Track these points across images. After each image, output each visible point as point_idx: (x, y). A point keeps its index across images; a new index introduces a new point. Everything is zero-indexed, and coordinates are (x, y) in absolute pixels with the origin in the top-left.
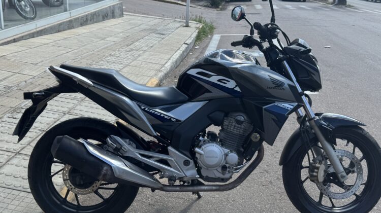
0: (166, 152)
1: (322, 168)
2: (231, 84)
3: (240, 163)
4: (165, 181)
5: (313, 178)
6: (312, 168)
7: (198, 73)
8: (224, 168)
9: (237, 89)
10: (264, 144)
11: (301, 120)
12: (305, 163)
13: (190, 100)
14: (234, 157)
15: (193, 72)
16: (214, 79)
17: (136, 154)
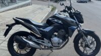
0: (43, 40)
1: (84, 43)
2: (60, 22)
3: (63, 42)
4: (43, 47)
5: (82, 46)
7: (52, 19)
8: (59, 43)
9: (62, 23)
10: (69, 37)
11: (79, 31)
12: (80, 42)
13: (50, 26)
14: (61, 41)
15: (50, 19)
16: (56, 21)
17: (36, 40)
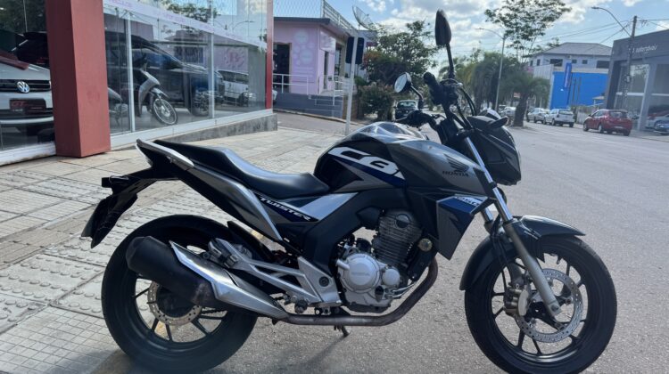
0: (295, 265)
1: (524, 294)
2: (390, 168)
3: (403, 284)
4: (291, 308)
5: (510, 310)
6: (509, 295)
7: (344, 153)
8: (379, 291)
9: (399, 175)
10: (439, 258)
11: (491, 226)
12: (499, 287)
13: (331, 191)
14: (393, 275)
15: (337, 152)
16: (367, 161)
17: (251, 266)
